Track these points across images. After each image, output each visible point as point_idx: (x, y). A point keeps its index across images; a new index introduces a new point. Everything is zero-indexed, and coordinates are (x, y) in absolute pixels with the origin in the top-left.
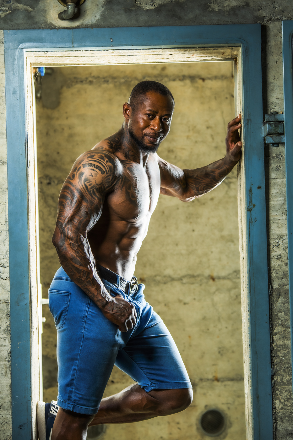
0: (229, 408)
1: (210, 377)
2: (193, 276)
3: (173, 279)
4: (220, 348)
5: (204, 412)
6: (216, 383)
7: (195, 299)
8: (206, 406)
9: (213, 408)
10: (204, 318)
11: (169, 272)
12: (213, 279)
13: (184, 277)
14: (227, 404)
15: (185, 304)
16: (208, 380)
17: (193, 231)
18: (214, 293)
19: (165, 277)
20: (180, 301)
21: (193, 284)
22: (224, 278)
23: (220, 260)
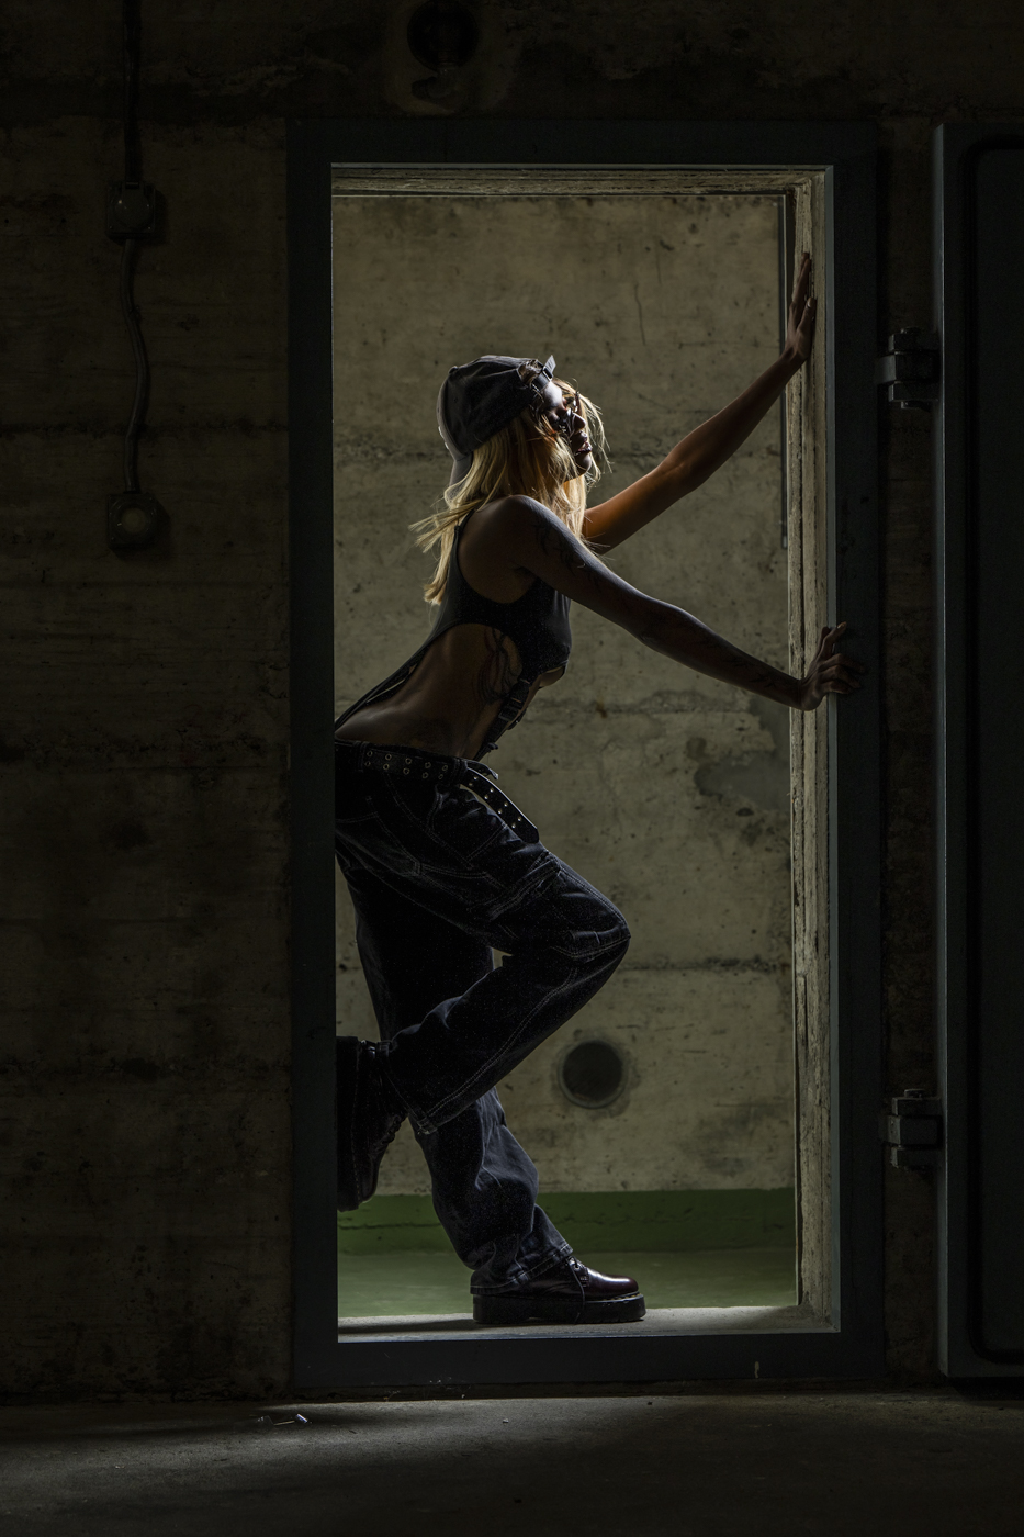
0: (634, 1038)
4: (615, 887)
5: (572, 1048)
8: (577, 1033)
9: (596, 1036)
10: (578, 811)
12: (603, 711)
14: (630, 1027)
15: (530, 773)
20: (518, 766)
21: (550, 723)
22: (631, 710)
23: (621, 663)
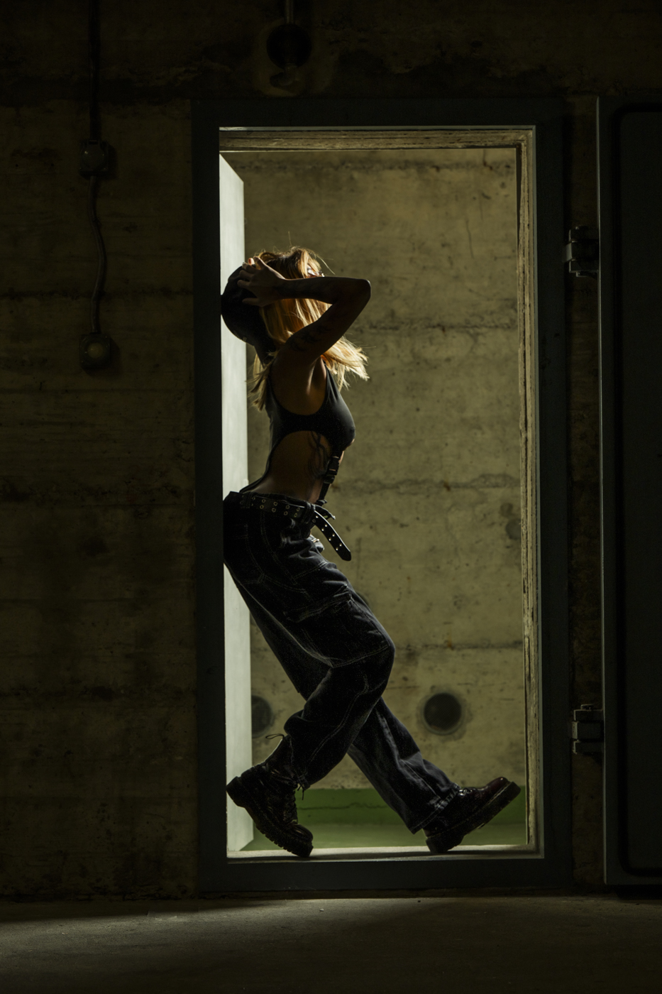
0: (468, 691)
1: (441, 642)
2: (416, 482)
3: (384, 487)
4: (456, 597)
5: (429, 698)
6: (449, 651)
7: (418, 519)
8: (433, 687)
9: (444, 690)
10: (432, 549)
11: (377, 474)
12: (448, 487)
13: (401, 483)
14: (466, 684)
15: (402, 526)
16: (437, 646)
17: (418, 410)
18: (449, 509)
19: (371, 482)
20: (394, 521)
21: (415, 494)
22: (465, 486)
23: (459, 457)
